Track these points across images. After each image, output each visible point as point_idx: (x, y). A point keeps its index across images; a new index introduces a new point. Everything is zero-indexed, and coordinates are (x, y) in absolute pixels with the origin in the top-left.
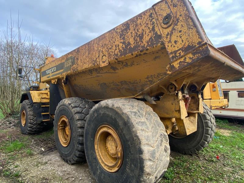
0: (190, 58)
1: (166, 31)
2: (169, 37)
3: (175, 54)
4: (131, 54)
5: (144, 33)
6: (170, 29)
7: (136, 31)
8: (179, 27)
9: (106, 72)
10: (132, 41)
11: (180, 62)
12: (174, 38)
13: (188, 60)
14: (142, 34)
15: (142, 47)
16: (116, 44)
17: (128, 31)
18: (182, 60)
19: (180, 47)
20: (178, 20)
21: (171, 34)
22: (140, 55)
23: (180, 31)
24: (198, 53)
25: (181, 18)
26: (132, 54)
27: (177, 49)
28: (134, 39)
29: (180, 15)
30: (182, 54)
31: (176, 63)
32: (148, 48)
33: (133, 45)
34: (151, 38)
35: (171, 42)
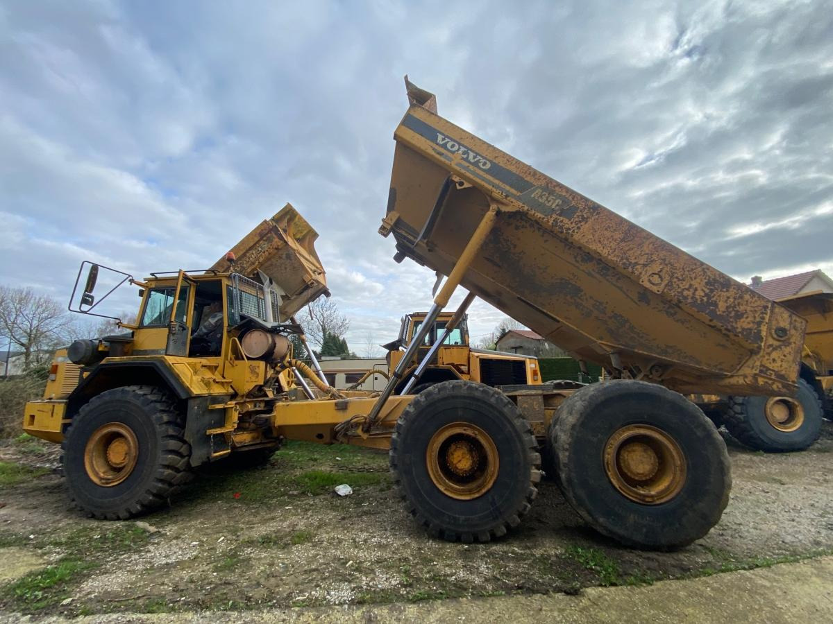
0: (778, 387)
1: (771, 341)
2: (771, 349)
3: (767, 370)
4: (710, 318)
5: (745, 316)
6: (776, 343)
7: (736, 302)
8: (787, 350)
9: (621, 289)
10: (722, 306)
11: (767, 382)
12: (774, 355)
13: (775, 387)
14: (742, 315)
15: (732, 326)
16: (693, 282)
17: (725, 290)
18: (770, 382)
19: (776, 369)
20: (790, 344)
21: (775, 349)
22: (720, 330)
23: (785, 356)
24: (788, 390)
25: (793, 345)
26: (711, 320)
27: (771, 368)
28: (727, 307)
29: (795, 343)
30: (773, 377)
31: (762, 379)
32: (740, 335)
33: (721, 313)
34: (750, 329)
35: (769, 356)
